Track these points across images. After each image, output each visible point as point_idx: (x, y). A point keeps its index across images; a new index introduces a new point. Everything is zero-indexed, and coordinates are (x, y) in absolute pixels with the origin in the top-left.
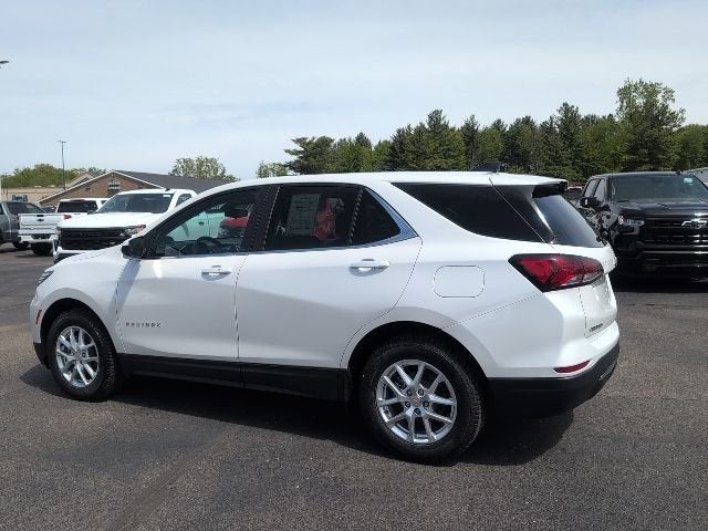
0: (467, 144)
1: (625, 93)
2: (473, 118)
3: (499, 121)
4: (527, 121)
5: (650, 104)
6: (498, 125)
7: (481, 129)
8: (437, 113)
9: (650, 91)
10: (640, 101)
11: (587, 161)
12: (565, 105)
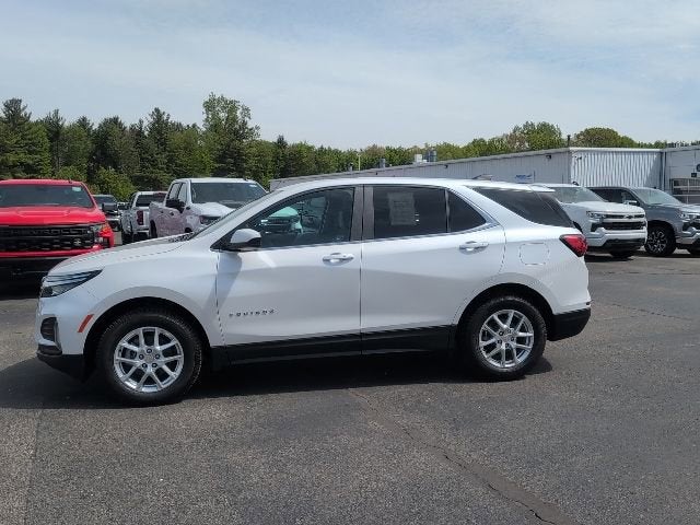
0: (51, 140)
1: (210, 106)
2: (57, 112)
3: (84, 119)
4: (115, 121)
5: (232, 120)
6: (83, 123)
7: (66, 124)
8: (16, 102)
9: (231, 107)
10: (223, 115)
11: (181, 165)
12: (157, 110)
